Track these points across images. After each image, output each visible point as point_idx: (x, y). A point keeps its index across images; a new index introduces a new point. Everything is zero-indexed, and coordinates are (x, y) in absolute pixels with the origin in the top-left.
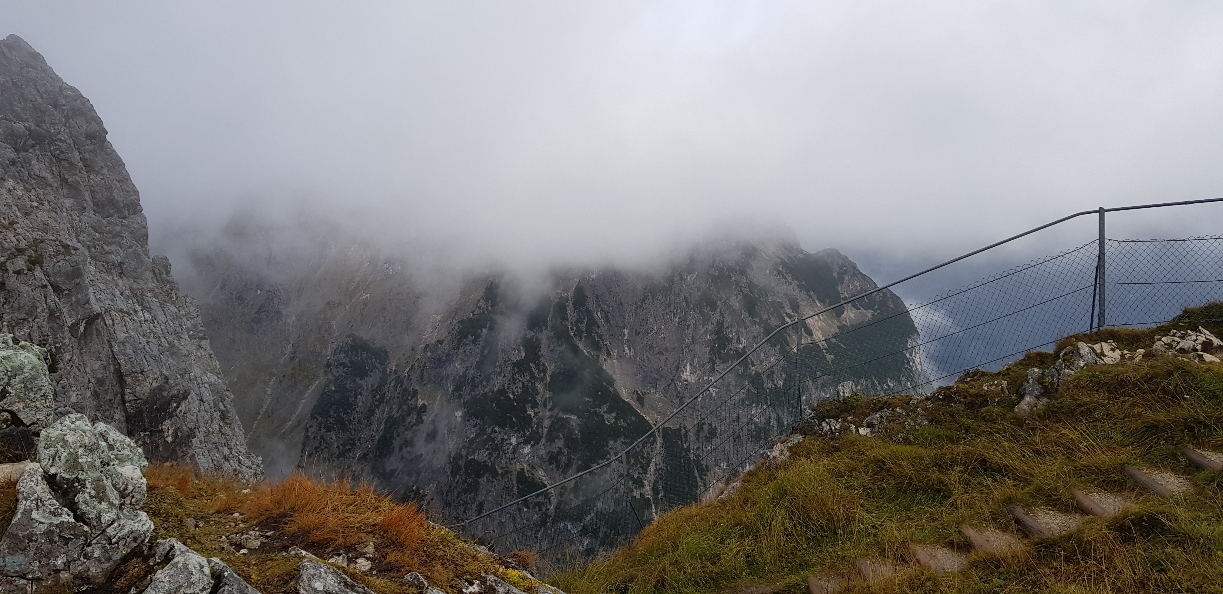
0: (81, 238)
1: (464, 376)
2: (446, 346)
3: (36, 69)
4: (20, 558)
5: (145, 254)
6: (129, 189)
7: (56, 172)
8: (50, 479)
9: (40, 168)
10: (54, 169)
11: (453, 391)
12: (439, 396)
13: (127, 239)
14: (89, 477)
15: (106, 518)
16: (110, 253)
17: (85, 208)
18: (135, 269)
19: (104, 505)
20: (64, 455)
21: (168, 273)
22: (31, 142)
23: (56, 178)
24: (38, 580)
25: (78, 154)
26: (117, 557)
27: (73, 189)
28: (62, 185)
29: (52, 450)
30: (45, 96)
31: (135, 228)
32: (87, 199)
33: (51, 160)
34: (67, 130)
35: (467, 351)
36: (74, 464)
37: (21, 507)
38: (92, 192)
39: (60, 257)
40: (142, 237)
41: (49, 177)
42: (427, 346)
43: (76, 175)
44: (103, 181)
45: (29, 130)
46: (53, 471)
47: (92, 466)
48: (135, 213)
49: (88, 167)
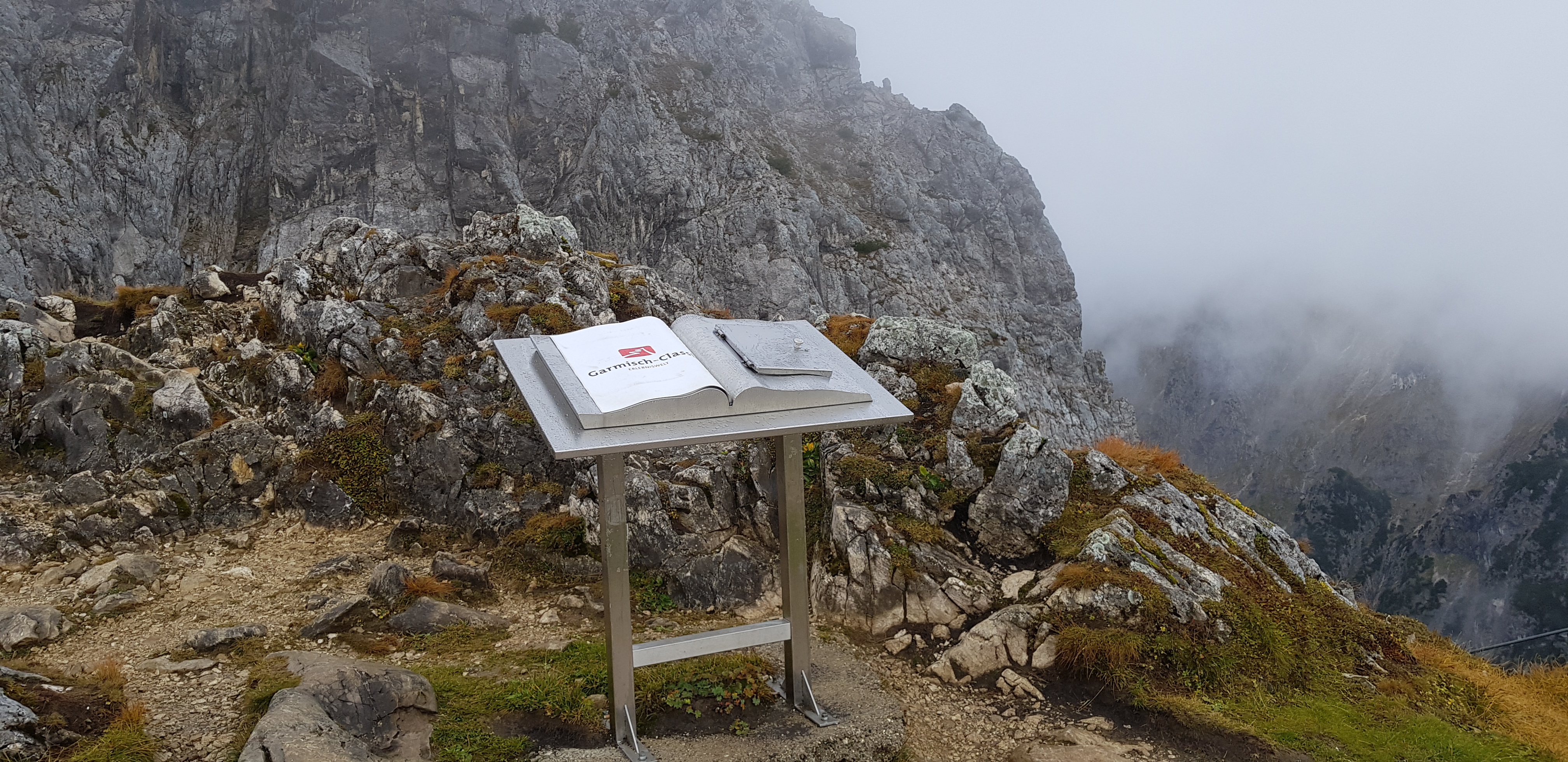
0: (1010, 327)
1: (1513, 547)
2: (1484, 499)
3: (976, 140)
4: (961, 418)
5: (1077, 348)
6: (1064, 272)
7: (989, 253)
8: (975, 387)
9: (974, 249)
10: (987, 250)
11: (1491, 569)
12: (1468, 573)
13: (1059, 329)
14: (991, 388)
15: (998, 407)
16: (1039, 345)
17: (1016, 294)
18: (1065, 364)
19: (997, 401)
20: (981, 376)
21: (1101, 371)
22: (967, 221)
23: (988, 259)
24: (968, 429)
25: (1012, 232)
26: (1001, 425)
27: (1005, 273)
28: (994, 268)
29: (976, 374)
30: (983, 169)
31: (1067, 317)
32: (1019, 283)
33: (985, 240)
34: (1003, 207)
35: (1520, 512)
36: (985, 382)
37: (963, 396)
38: (1025, 275)
39: (989, 347)
40: (1075, 329)
41: (982, 259)
42: (1452, 497)
43: (1009, 255)
44: (1036, 263)
45: (966, 209)
46: (976, 384)
47: (993, 383)
48: (1069, 299)
49: (1023, 247)
